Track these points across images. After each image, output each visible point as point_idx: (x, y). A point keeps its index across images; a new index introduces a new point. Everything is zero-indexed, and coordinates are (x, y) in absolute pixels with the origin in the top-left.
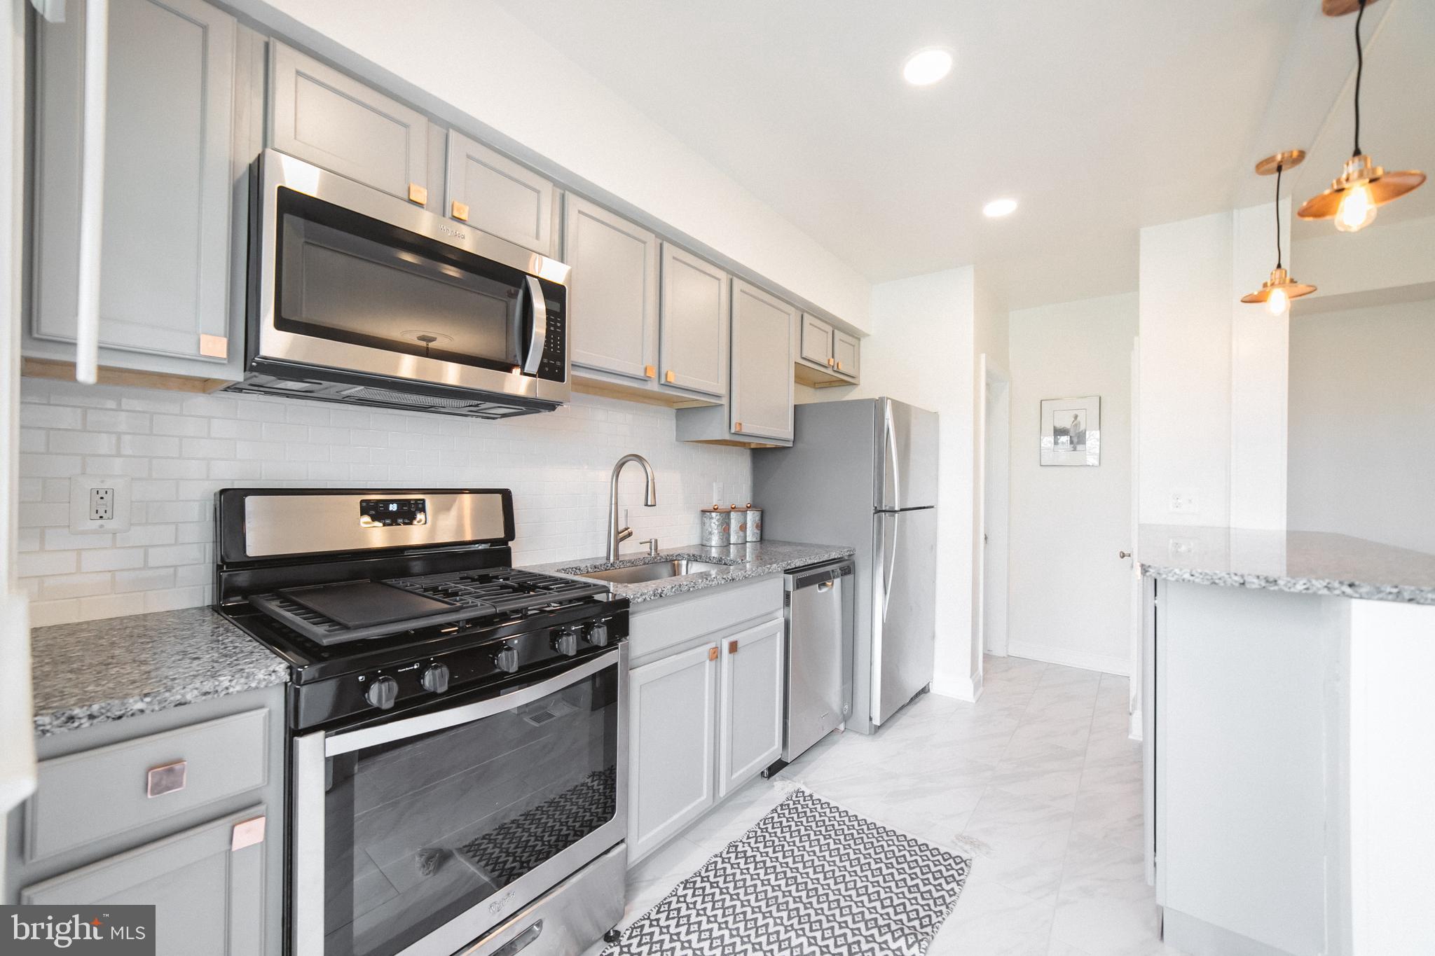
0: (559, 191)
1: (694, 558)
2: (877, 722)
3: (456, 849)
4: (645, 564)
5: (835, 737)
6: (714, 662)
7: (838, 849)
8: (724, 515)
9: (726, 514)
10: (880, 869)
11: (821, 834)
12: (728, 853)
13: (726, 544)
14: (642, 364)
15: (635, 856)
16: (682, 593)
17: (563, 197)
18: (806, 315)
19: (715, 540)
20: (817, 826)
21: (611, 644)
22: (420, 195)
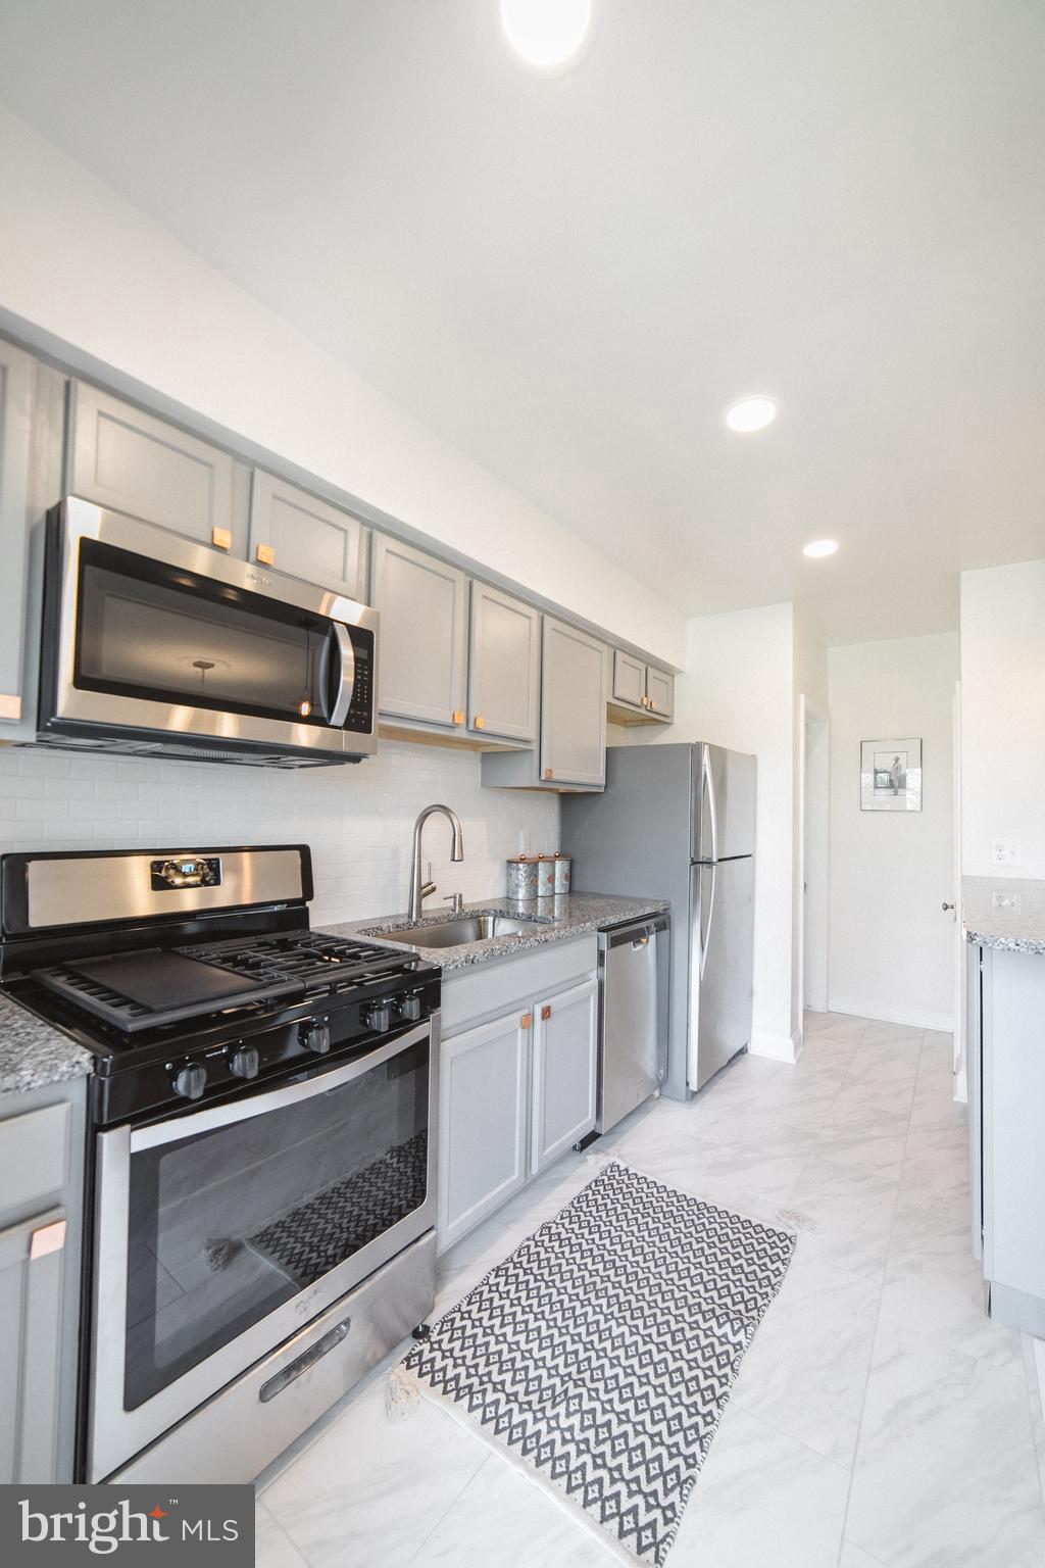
0: (366, 529)
1: (501, 914)
2: (694, 1087)
3: (247, 1240)
4: (449, 921)
5: (650, 1105)
6: (526, 1030)
7: (658, 1228)
8: (531, 866)
9: (533, 865)
10: (702, 1249)
11: (639, 1212)
12: (541, 1235)
13: (533, 898)
14: (450, 710)
15: (444, 1244)
16: (496, 957)
17: (370, 536)
18: (619, 653)
19: (522, 894)
20: (634, 1204)
21: (424, 1017)
22: (223, 538)
